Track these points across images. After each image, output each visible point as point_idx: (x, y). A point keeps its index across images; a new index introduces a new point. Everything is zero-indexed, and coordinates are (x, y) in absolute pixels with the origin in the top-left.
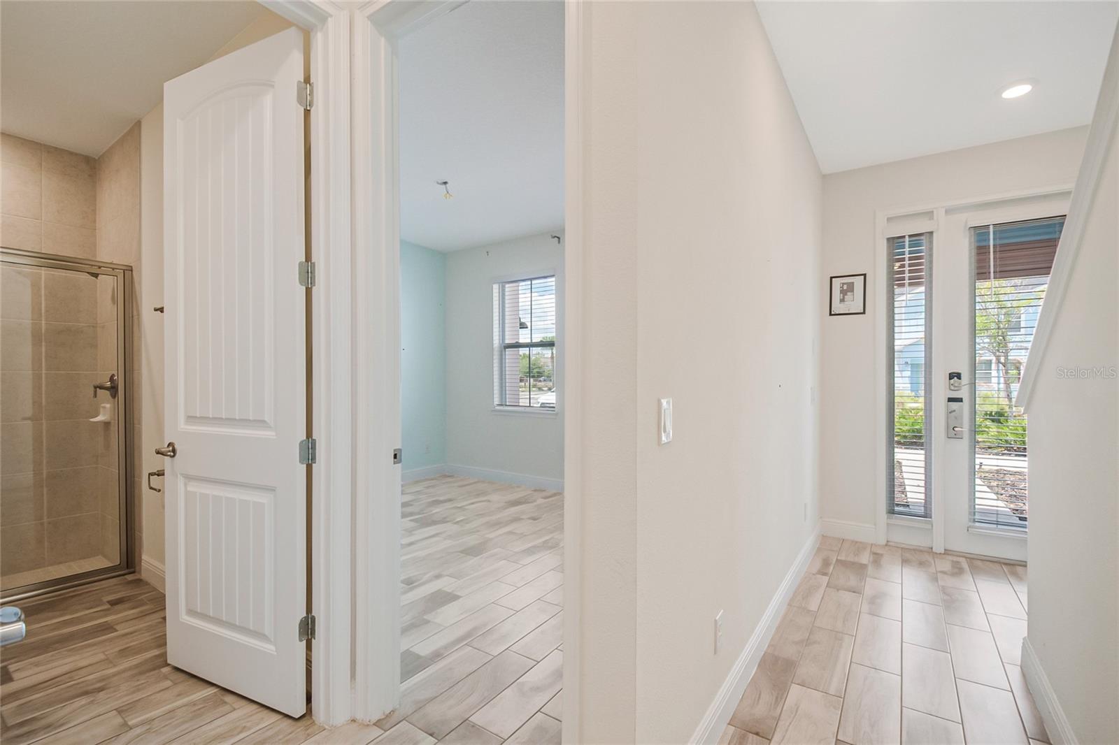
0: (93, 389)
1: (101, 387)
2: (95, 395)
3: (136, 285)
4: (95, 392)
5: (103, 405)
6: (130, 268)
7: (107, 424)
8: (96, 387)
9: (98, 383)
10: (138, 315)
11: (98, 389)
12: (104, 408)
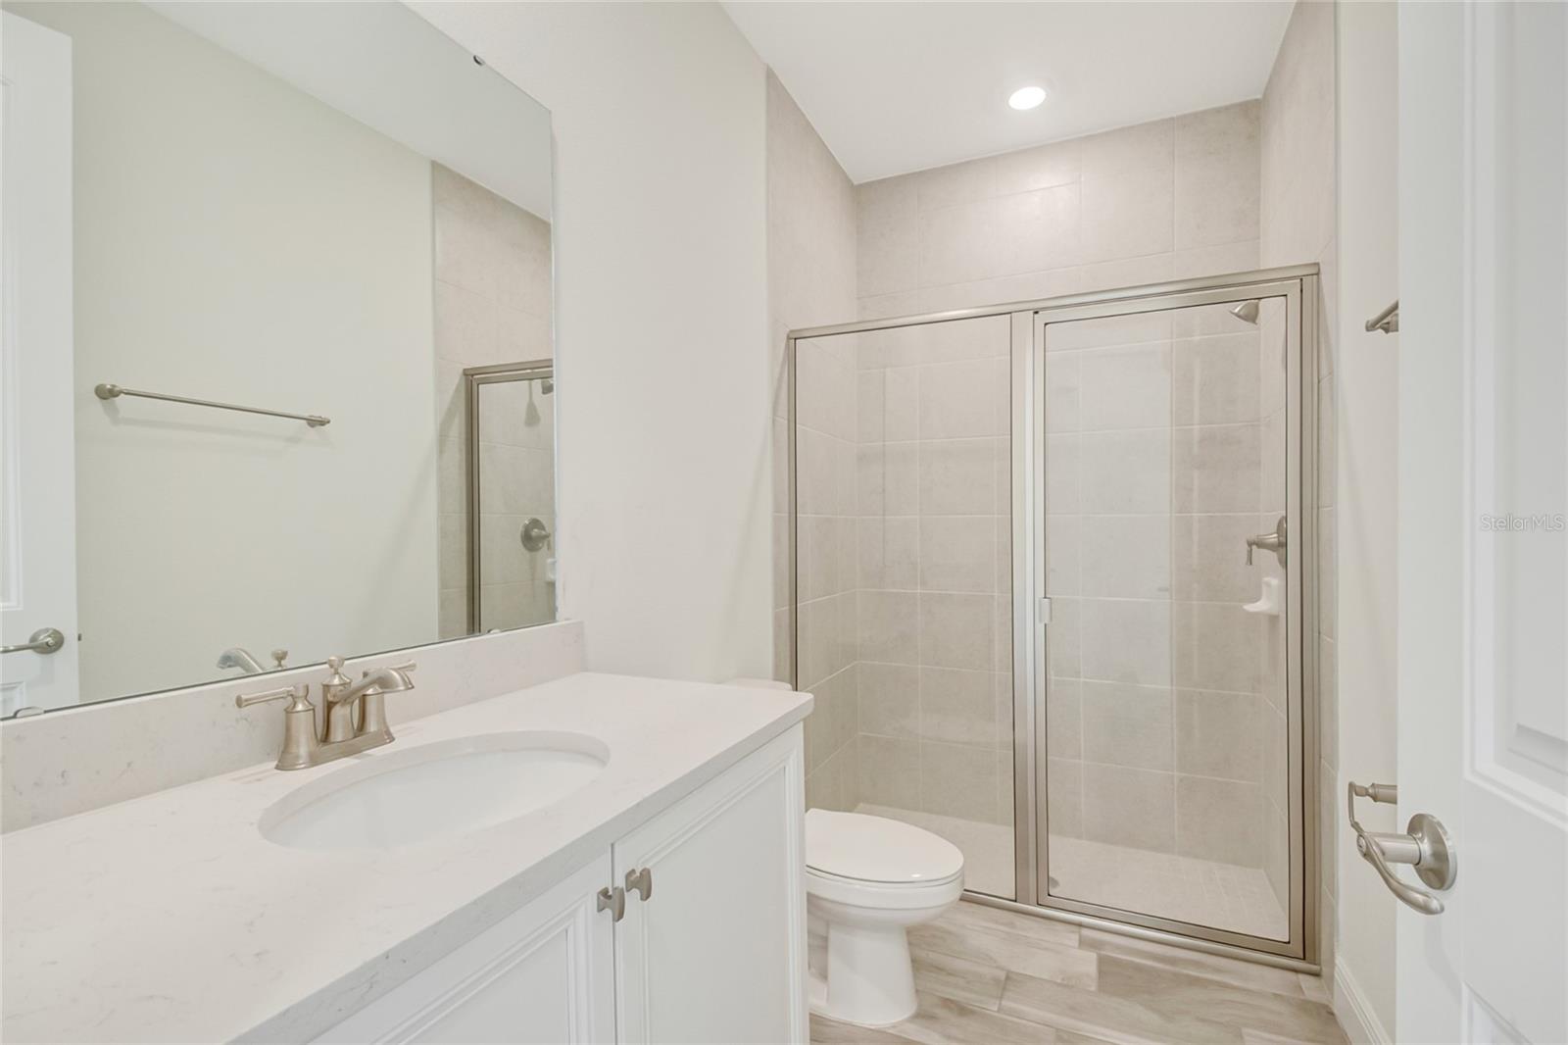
0: (1246, 546)
1: (1260, 545)
2: (1250, 561)
3: (1328, 302)
4: (1250, 552)
5: (1266, 579)
6: (1314, 271)
7: (1273, 619)
8: (1250, 544)
9: (1253, 537)
10: (1331, 373)
11: (1254, 547)
12: (1268, 585)
